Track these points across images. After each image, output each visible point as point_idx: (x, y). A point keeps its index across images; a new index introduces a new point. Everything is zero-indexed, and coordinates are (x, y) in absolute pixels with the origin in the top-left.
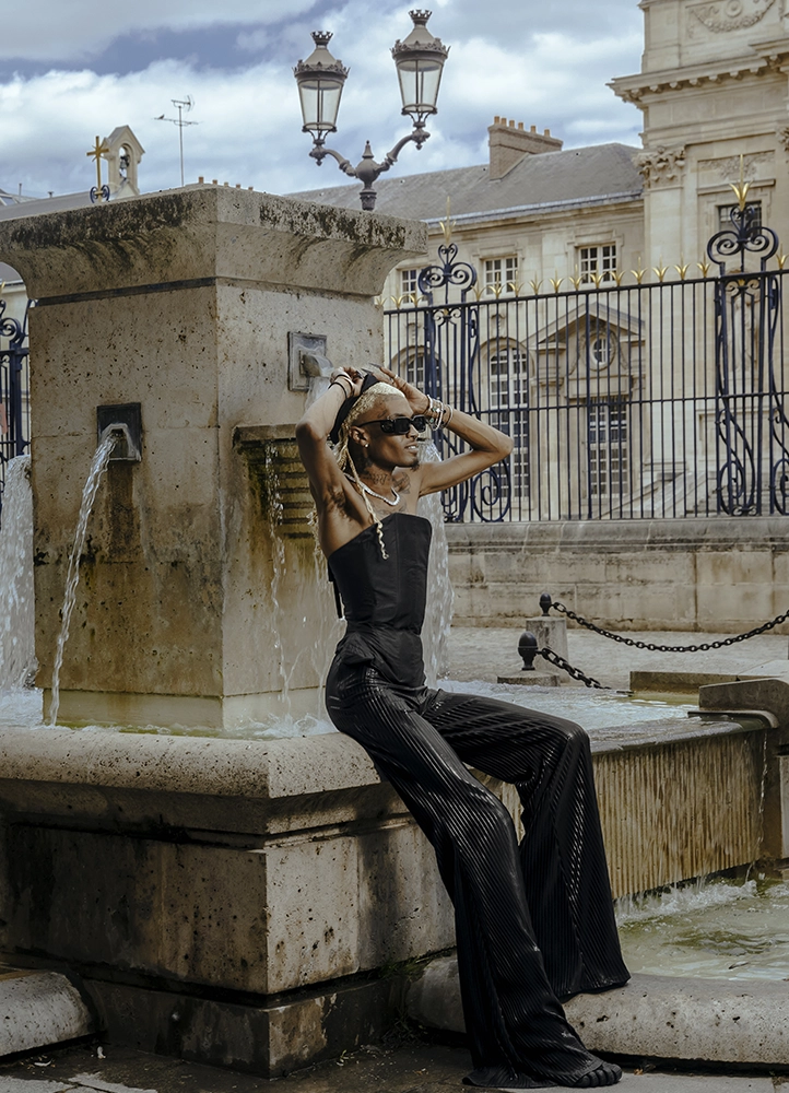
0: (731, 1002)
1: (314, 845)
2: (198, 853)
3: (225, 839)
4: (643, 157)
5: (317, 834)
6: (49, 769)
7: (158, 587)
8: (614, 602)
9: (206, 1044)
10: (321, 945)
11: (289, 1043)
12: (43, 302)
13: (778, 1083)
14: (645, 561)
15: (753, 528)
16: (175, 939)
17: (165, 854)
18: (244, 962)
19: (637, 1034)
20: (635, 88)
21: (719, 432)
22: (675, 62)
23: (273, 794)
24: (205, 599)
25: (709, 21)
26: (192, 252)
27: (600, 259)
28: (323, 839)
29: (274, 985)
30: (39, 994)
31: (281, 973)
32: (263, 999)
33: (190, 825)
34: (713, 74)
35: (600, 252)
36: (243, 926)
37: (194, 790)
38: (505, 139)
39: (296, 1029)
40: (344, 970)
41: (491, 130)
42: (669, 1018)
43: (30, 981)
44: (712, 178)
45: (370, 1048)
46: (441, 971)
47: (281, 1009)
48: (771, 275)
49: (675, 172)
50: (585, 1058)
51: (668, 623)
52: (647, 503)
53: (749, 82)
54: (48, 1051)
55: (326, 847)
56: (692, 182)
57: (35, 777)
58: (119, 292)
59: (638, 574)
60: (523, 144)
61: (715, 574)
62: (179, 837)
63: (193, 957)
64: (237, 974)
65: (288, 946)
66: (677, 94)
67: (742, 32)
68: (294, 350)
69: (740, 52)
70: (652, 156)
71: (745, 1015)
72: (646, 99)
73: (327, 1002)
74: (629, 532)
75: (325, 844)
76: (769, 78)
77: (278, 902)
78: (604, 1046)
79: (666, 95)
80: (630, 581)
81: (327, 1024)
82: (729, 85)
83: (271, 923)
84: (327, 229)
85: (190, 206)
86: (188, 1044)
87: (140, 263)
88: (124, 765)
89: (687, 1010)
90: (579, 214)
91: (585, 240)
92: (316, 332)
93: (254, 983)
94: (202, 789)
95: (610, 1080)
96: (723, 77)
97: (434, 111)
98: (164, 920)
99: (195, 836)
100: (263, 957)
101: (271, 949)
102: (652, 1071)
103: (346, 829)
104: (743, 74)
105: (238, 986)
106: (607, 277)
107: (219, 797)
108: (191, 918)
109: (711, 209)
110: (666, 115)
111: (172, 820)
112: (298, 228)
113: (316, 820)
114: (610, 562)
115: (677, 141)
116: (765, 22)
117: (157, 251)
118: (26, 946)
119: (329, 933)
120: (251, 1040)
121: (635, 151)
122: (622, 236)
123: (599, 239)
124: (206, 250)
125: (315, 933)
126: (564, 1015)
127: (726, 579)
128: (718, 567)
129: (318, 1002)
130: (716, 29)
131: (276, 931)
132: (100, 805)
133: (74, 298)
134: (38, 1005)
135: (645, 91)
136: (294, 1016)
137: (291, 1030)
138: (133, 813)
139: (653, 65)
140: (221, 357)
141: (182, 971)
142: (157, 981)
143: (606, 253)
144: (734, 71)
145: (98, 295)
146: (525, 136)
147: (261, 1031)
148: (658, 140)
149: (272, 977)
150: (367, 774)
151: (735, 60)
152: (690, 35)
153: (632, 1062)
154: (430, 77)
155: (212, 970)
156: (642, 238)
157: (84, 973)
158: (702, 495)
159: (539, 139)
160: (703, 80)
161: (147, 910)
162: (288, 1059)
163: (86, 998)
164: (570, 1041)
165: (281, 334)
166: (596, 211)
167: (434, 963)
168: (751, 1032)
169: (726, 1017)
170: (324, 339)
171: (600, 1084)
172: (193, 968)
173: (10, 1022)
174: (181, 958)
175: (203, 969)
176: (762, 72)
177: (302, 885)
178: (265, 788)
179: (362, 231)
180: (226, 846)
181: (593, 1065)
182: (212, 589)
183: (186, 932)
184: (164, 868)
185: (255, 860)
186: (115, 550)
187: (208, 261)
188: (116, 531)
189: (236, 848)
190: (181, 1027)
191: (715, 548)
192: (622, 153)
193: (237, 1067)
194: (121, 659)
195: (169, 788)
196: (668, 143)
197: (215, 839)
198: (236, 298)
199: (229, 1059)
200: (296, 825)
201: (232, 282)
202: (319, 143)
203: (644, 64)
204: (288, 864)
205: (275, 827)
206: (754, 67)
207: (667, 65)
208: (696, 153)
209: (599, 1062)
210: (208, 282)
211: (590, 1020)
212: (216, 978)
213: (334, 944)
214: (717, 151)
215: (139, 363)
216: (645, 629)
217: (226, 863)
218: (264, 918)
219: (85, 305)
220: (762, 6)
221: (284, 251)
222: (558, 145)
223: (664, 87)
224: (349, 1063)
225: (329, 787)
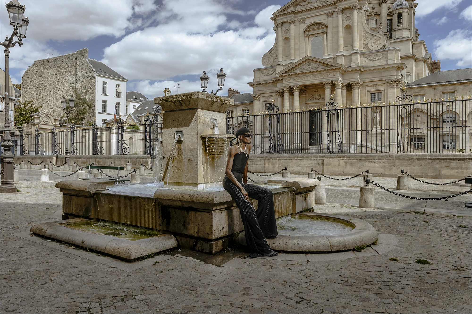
0: (297, 240)
1: (221, 212)
2: (199, 213)
3: (204, 211)
4: (253, 95)
5: (221, 210)
6: (170, 197)
7: (186, 164)
8: (251, 168)
9: (200, 248)
10: (222, 230)
11: (216, 249)
12: (166, 112)
13: (306, 255)
14: (257, 161)
15: (275, 156)
16: (194, 229)
17: (192, 213)
18: (208, 234)
19: (280, 246)
20: (252, 84)
21: (269, 140)
22: (259, 80)
23: (215, 202)
24: (195, 166)
25: (264, 74)
26: (194, 103)
27: (246, 112)
28: (222, 211)
29: (214, 238)
30: (169, 239)
31: (215, 236)
32: (212, 240)
33: (197, 208)
34: (265, 83)
35: (246, 110)
36: (208, 227)
37: (199, 201)
38: (231, 92)
39: (217, 246)
40: (226, 235)
41: (229, 90)
42: (286, 243)
43: (167, 236)
44: (265, 99)
45: (230, 249)
46: (242, 235)
47: (215, 242)
48: (278, 114)
49: (259, 98)
50: (271, 251)
51: (260, 171)
52: (254, 152)
53: (271, 84)
54: (170, 250)
55: (223, 212)
56: (261, 100)
57: (168, 198)
58: (180, 110)
59: (255, 163)
60: (234, 93)
61: (268, 163)
62: (196, 210)
63: (198, 232)
64: (207, 236)
65: (216, 230)
66: (259, 85)
67: (269, 76)
68: (211, 121)
69: (269, 79)
70: (255, 95)
71: (300, 243)
72: (254, 86)
73: (223, 241)
74: (254, 156)
75: (223, 211)
76: (274, 84)
77: (215, 222)
78: (274, 249)
79: (257, 86)
80: (254, 164)
81: (223, 245)
82: (267, 84)
83: (213, 226)
84: (217, 100)
85: (194, 95)
86: (197, 248)
87: (184, 105)
88: (185, 196)
89: (289, 242)
90: (243, 104)
91: (244, 109)
92: (215, 118)
93: (210, 237)
94: (201, 201)
95: (276, 255)
96: (266, 83)
97: (224, 85)
98: (192, 225)
99: (198, 210)
100: (212, 233)
101: (213, 231)
102: (283, 253)
103: (226, 209)
104: (269, 83)
105: (207, 238)
106: (247, 115)
107: (204, 203)
108: (198, 225)
109: (264, 104)
110: (257, 89)
111: (194, 207)
112: (213, 99)
113: (221, 207)
114: (251, 161)
115: (259, 93)
116: (273, 75)
117: (187, 103)
118: (165, 230)
119: (223, 228)
120: (209, 248)
121: (252, 94)
122: (250, 108)
123: (246, 108)
124: (196, 103)
125: (221, 228)
126: (267, 243)
127: (270, 164)
128: (269, 162)
129: (221, 241)
130: (265, 75)
131: (214, 228)
132: (180, 204)
133: (171, 111)
134: (168, 241)
135: (254, 85)
136: (217, 243)
137: (216, 246)
138: (186, 205)
139: (255, 81)
140: (199, 122)
141: (196, 235)
142: (190, 237)
143: (247, 111)
144: (268, 82)
145: (176, 111)
146: (234, 91)
147: (211, 246)
148: (256, 93)
149: (213, 236)
150: (230, 199)
151: (268, 80)
152: (261, 76)
153: (279, 252)
154: (223, 79)
155: (201, 235)
156: (253, 108)
157: (176, 235)
158: (262, 151)
159: (236, 92)
160: (263, 83)
161: (189, 224)
162: (216, 251)
163: (177, 240)
164: (269, 248)
165: (209, 118)
166: (246, 104)
167: (241, 233)
168: (301, 246)
169: (296, 243)
170: (216, 119)
171: (274, 256)
172: (198, 234)
173: (164, 244)
174: (195, 232)
175: (200, 235)
176: (272, 82)
177: (219, 219)
178: (213, 201)
179: (223, 101)
180: (204, 212)
181: (273, 252)
182: (196, 164)
183: (196, 228)
184: (192, 216)
185: (210, 215)
186: (178, 157)
187: (196, 105)
188: (178, 154)
189: (206, 212)
190: (196, 245)
191: (268, 159)
192: (249, 95)
193: (206, 253)
194: (179, 176)
195: (194, 201)
196: (257, 93)
197: (202, 211)
198: (201, 111)
199: (205, 251)
200: (218, 208)
201: (201, 109)
202: (204, 90)
203: (254, 81)
204: (216, 215)
205: (214, 208)
206: (271, 82)
207: (257, 81)
208: (262, 95)
209: (274, 252)
210: (197, 109)
211: (271, 244)
212: (202, 236)
213: (224, 230)
214: (265, 95)
215: (183, 123)
216: (257, 172)
217: (205, 215)
218: (212, 225)
219: (173, 112)
220: (272, 72)
221: (210, 103)
222: (239, 93)
223: (257, 84)
224: (226, 252)
225: (225, 201)
